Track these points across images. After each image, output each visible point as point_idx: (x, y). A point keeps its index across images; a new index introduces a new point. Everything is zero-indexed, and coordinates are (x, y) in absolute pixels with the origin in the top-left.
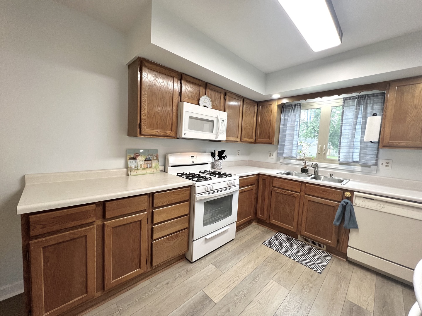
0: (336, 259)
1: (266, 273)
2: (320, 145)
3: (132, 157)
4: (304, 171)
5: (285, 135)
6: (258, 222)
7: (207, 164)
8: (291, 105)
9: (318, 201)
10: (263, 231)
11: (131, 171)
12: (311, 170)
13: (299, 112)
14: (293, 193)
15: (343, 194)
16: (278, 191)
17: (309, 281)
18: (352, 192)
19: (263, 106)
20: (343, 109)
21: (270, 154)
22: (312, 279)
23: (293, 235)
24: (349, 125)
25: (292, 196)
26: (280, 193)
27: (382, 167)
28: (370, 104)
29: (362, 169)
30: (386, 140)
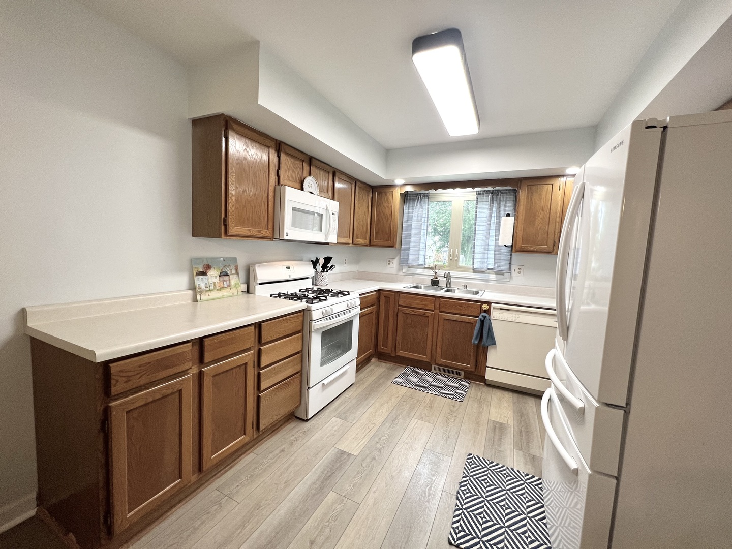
0: (474, 385)
1: (405, 413)
2: (452, 249)
3: (201, 270)
4: (435, 283)
5: (410, 235)
6: (379, 359)
7: (307, 278)
8: (417, 194)
9: (455, 319)
10: (387, 368)
11: (201, 293)
12: (443, 282)
13: (427, 204)
14: (425, 312)
15: (481, 307)
16: (406, 312)
17: (452, 411)
18: (489, 303)
19: (379, 194)
20: (477, 205)
21: (389, 261)
22: (455, 409)
23: (425, 366)
24: (483, 224)
25: (424, 315)
26: (408, 313)
27: (514, 274)
28: (503, 201)
29: (496, 278)
30: (519, 244)
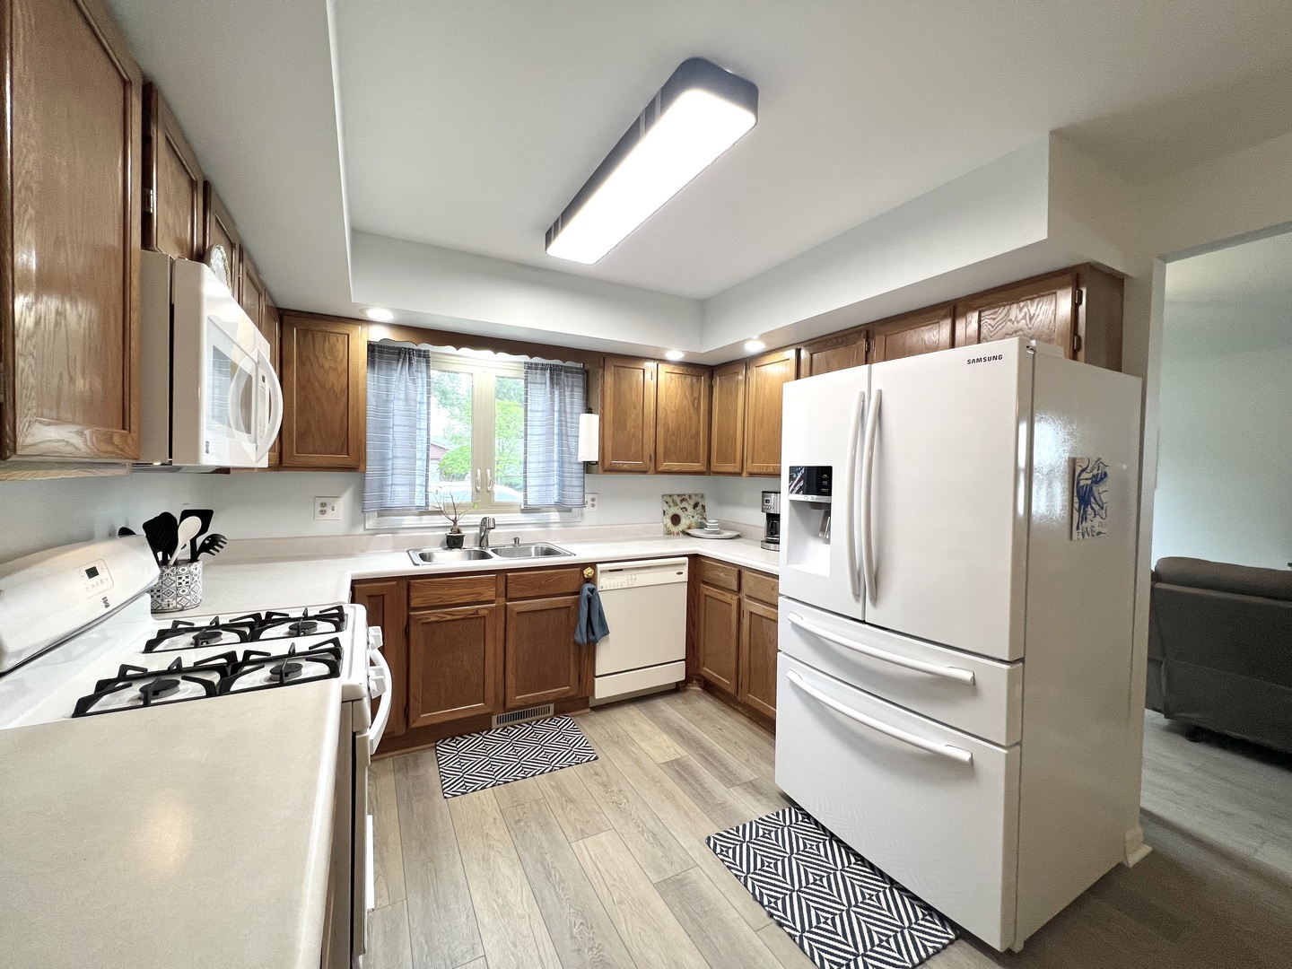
2: (479, 471)
4: (453, 542)
8: (400, 349)
9: (539, 608)
13: (425, 375)
14: (478, 609)
15: (581, 574)
16: (433, 619)
17: (604, 785)
18: (593, 565)
20: (526, 387)
21: (323, 505)
22: (605, 779)
23: (478, 725)
25: (476, 617)
26: (437, 622)
27: (588, 508)
28: (568, 386)
29: (561, 518)
30: (608, 460)
